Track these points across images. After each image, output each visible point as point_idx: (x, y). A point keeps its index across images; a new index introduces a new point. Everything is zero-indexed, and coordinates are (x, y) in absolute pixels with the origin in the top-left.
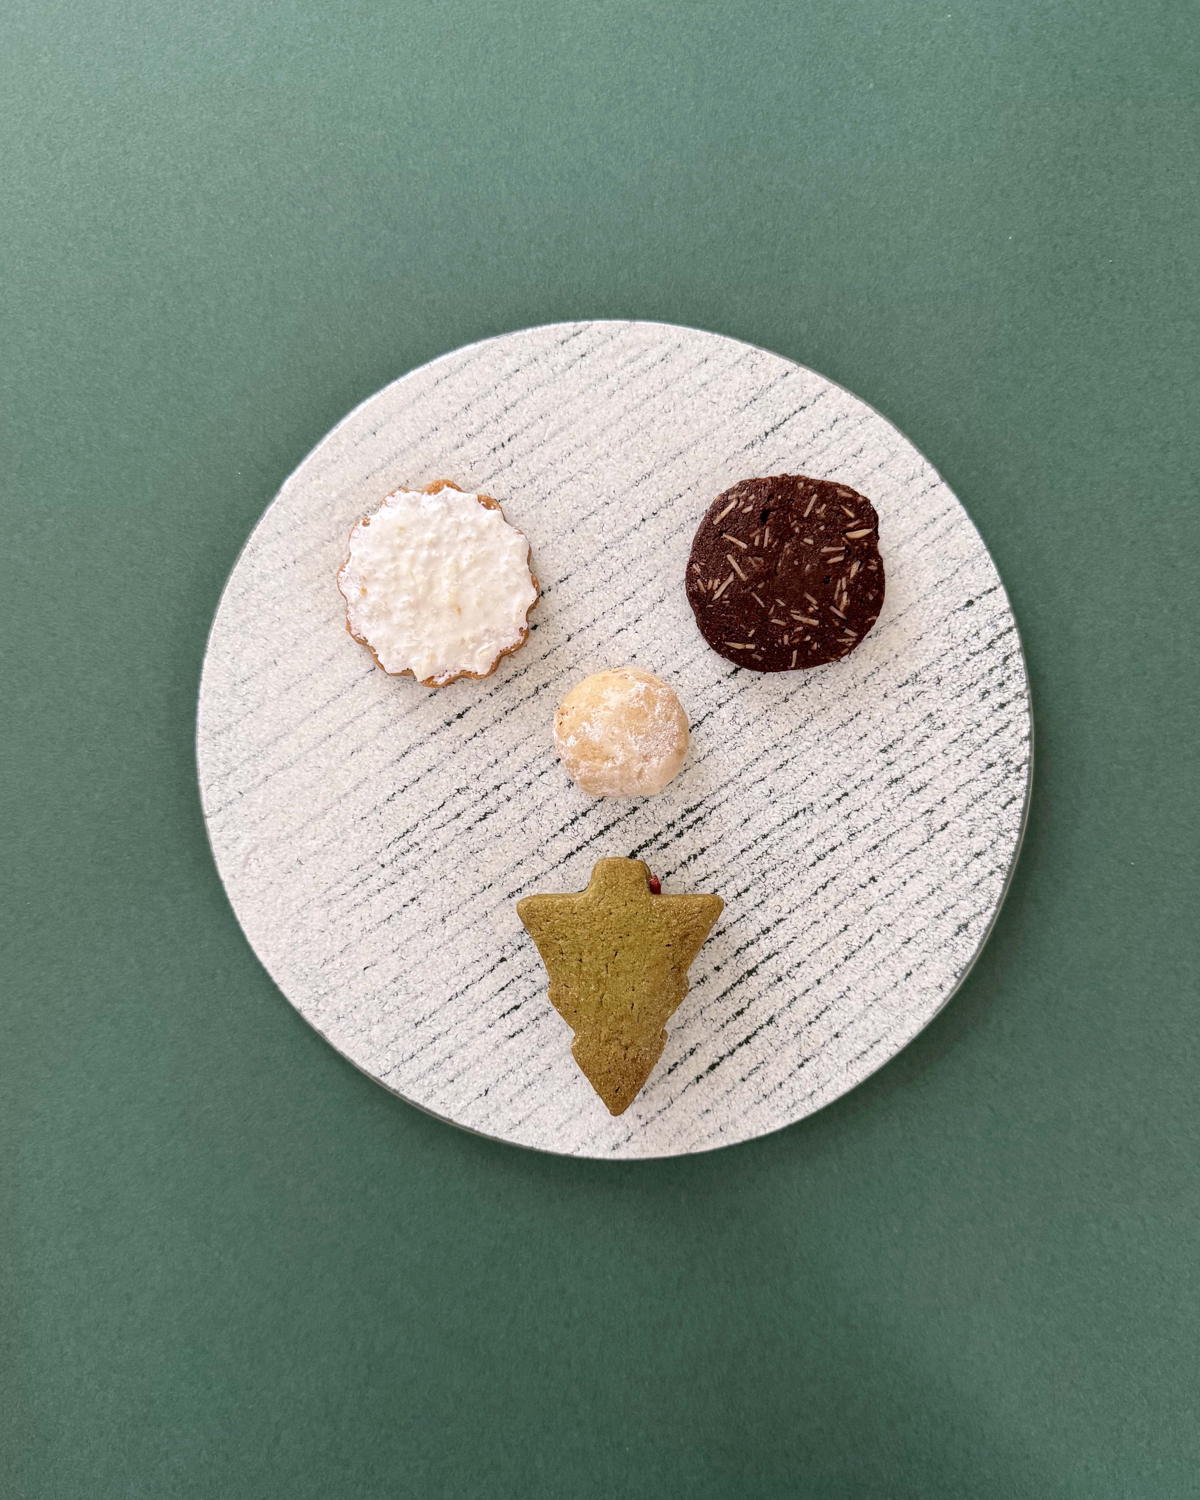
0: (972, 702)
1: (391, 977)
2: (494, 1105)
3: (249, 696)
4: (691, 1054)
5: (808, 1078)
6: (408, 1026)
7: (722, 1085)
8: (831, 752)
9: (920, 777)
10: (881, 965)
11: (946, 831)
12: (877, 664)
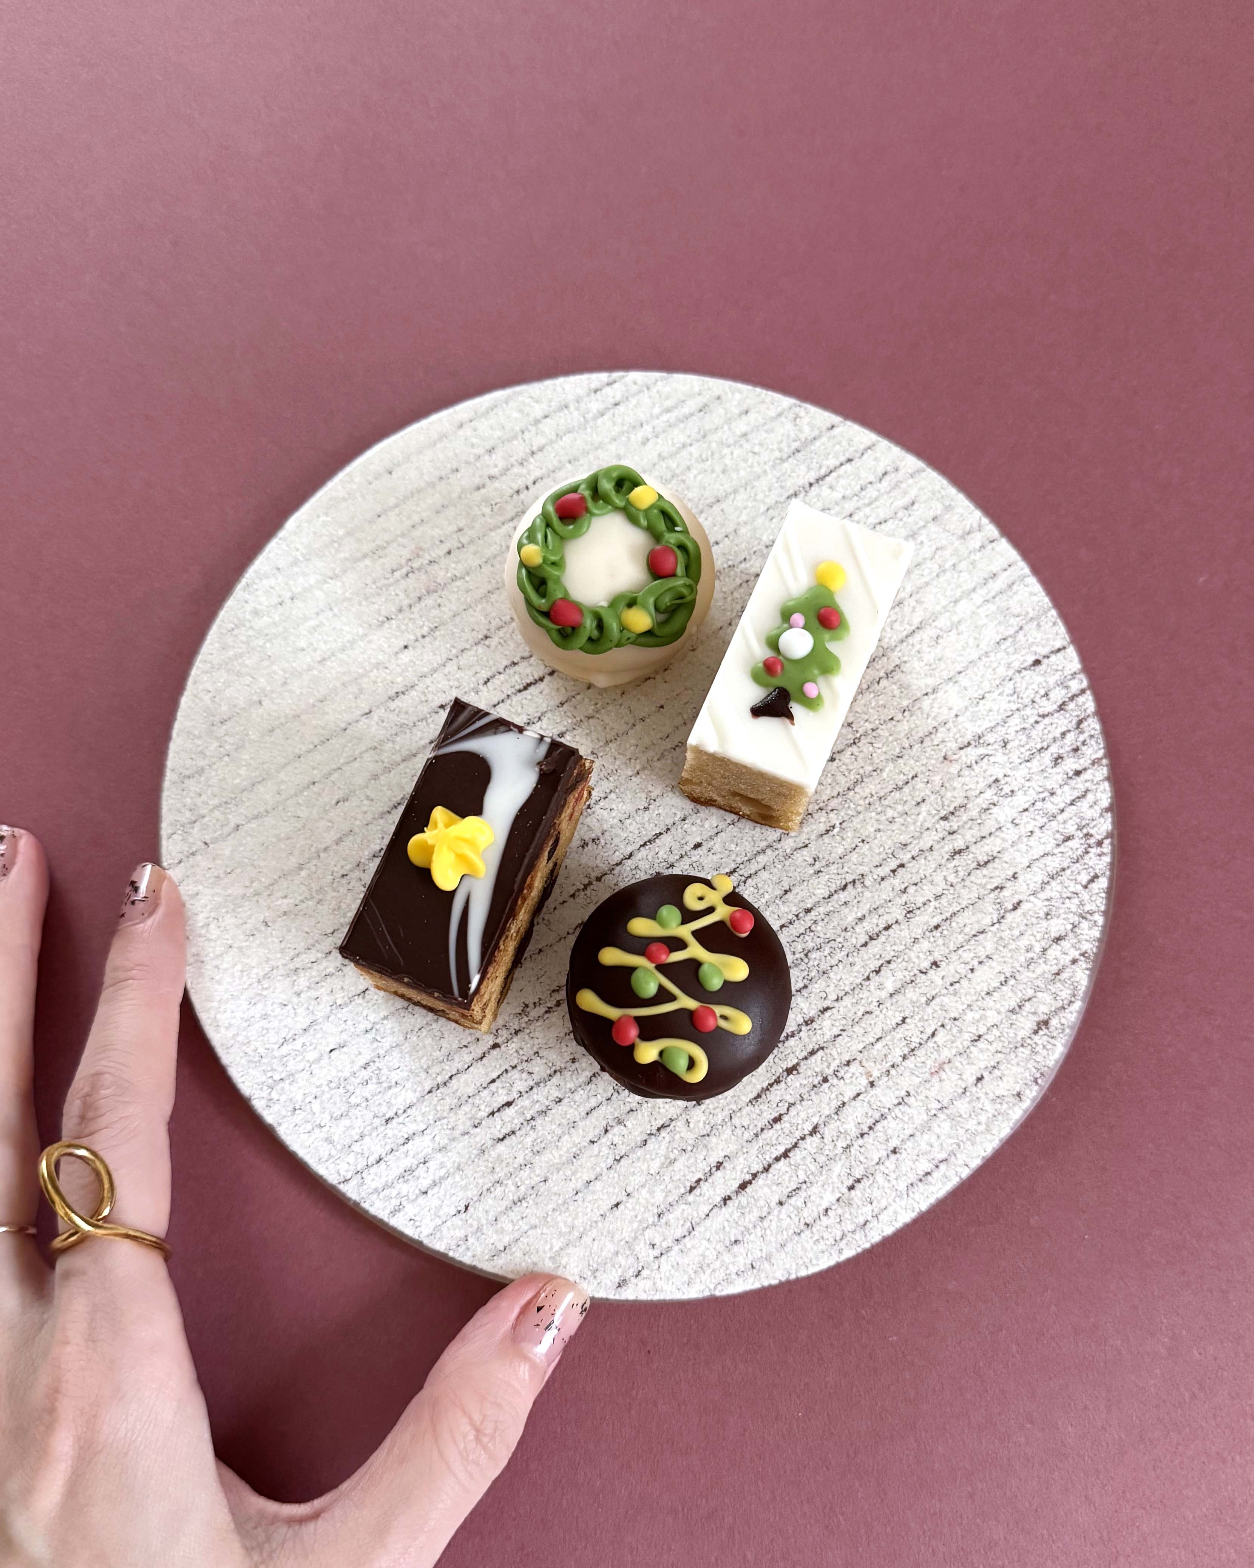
0: (1043, 767)
1: (362, 1061)
2: (475, 1224)
3: (227, 738)
4: (718, 1168)
5: (860, 1203)
6: (377, 1122)
7: (755, 1210)
8: (884, 818)
9: (986, 848)
10: (946, 1067)
11: (1019, 912)
12: (936, 724)
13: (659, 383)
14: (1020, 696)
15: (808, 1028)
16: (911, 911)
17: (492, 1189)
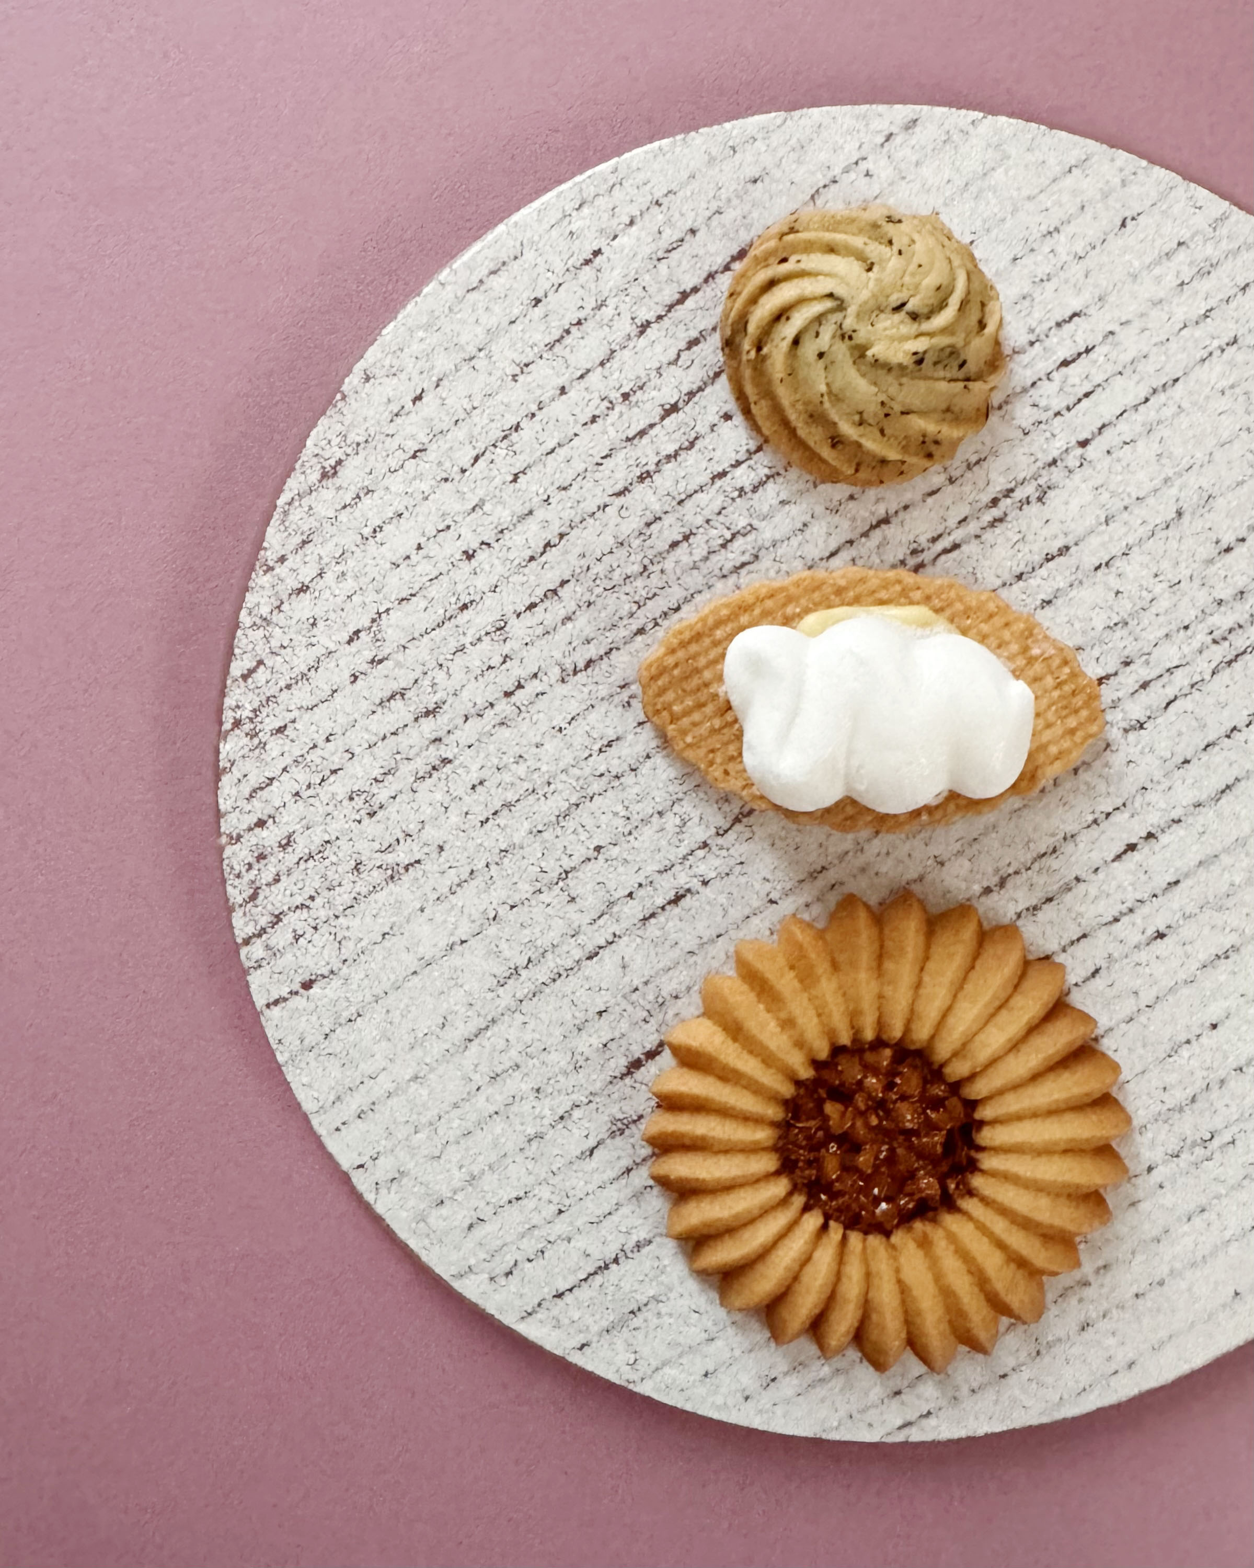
13: (835, 1424)
14: (332, 937)
15: (646, 468)
16: (498, 629)
17: (1089, 248)
